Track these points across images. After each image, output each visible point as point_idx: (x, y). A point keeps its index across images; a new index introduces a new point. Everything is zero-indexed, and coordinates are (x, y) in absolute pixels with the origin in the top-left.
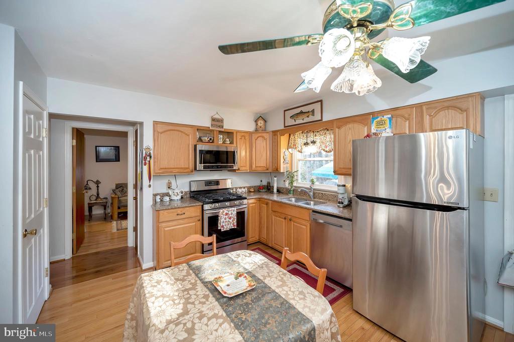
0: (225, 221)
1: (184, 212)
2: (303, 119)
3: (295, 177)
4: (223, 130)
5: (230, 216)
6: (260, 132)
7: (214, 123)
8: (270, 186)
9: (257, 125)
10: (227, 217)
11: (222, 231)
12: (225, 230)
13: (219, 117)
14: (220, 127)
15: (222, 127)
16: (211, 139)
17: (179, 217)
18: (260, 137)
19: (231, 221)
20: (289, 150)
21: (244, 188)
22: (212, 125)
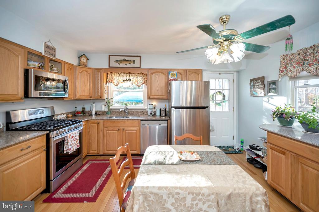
0: (71, 143)
1: (29, 144)
2: (126, 65)
3: (111, 103)
4: (54, 59)
5: (75, 138)
6: (83, 67)
7: (47, 50)
8: (85, 111)
9: (80, 60)
10: (73, 139)
11: (70, 153)
12: (72, 152)
13: (51, 46)
14: (52, 55)
15: (55, 56)
16: (41, 65)
17: (24, 152)
18: (85, 71)
19: (75, 142)
20: (107, 84)
21: (64, 114)
22: (45, 52)
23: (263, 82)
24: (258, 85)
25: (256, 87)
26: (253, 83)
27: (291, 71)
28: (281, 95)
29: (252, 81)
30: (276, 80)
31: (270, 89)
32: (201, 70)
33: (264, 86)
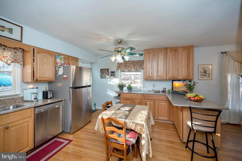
23: (108, 71)
24: (106, 73)
25: (104, 73)
26: (103, 71)
27: (122, 68)
28: (116, 78)
29: (101, 70)
30: (114, 71)
31: (112, 75)
32: (78, 58)
33: (109, 73)
